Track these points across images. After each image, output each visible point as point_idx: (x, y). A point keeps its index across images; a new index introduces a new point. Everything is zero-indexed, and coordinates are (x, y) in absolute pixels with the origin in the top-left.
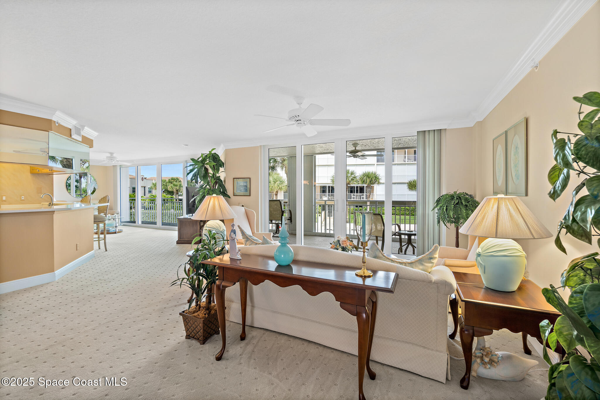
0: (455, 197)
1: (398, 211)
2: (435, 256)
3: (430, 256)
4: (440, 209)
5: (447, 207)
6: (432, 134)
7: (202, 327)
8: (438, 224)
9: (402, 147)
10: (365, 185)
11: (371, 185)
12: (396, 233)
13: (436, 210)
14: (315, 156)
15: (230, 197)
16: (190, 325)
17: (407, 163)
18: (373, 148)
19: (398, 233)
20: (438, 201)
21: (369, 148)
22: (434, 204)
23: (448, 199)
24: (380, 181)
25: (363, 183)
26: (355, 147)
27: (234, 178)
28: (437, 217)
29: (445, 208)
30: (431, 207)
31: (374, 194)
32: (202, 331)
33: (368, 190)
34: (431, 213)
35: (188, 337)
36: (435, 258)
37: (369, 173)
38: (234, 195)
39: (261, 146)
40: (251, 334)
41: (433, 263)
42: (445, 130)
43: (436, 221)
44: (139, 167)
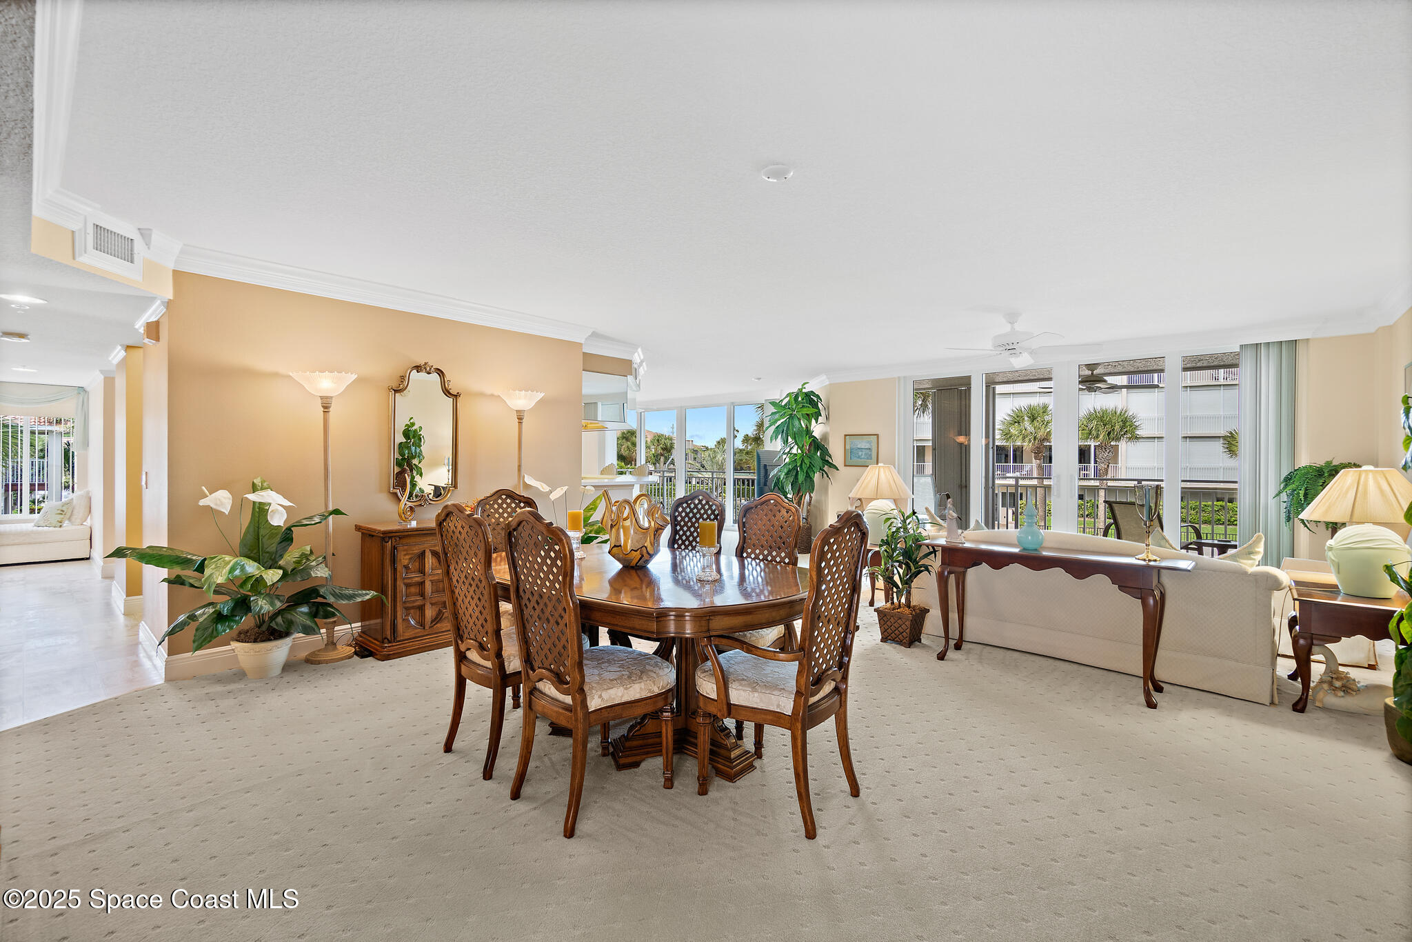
0: (1326, 471)
1: (1192, 512)
2: (1257, 550)
3: (1250, 550)
4: (1292, 494)
5: (1306, 490)
6: (1274, 351)
7: (909, 626)
8: (1287, 523)
9: (1205, 365)
10: (1092, 444)
11: (1112, 443)
12: (1191, 544)
13: (1284, 497)
14: (994, 388)
15: (838, 470)
16: (890, 625)
17: (1222, 382)
18: (1132, 370)
19: (1195, 543)
20: (1288, 480)
21: (1123, 370)
22: (1280, 484)
23: (1309, 476)
24: (1137, 432)
25: (1087, 438)
26: (1092, 371)
27: (846, 435)
28: (1285, 510)
29: (1302, 492)
30: (1272, 491)
31: (1120, 465)
32: (908, 631)
33: (1103, 455)
34: (1272, 503)
35: (884, 640)
36: (1259, 552)
37: (1104, 412)
38: (845, 466)
39: (899, 378)
40: (964, 646)
41: (1254, 559)
42: (1307, 343)
43: (1283, 516)
44: (643, 413)
